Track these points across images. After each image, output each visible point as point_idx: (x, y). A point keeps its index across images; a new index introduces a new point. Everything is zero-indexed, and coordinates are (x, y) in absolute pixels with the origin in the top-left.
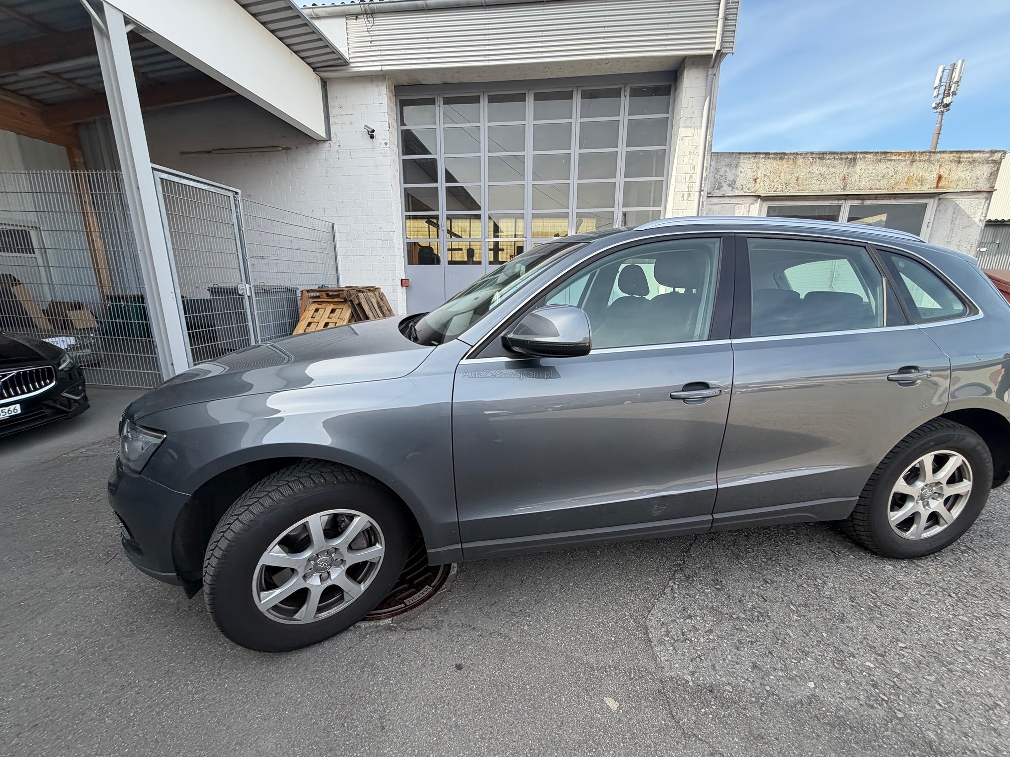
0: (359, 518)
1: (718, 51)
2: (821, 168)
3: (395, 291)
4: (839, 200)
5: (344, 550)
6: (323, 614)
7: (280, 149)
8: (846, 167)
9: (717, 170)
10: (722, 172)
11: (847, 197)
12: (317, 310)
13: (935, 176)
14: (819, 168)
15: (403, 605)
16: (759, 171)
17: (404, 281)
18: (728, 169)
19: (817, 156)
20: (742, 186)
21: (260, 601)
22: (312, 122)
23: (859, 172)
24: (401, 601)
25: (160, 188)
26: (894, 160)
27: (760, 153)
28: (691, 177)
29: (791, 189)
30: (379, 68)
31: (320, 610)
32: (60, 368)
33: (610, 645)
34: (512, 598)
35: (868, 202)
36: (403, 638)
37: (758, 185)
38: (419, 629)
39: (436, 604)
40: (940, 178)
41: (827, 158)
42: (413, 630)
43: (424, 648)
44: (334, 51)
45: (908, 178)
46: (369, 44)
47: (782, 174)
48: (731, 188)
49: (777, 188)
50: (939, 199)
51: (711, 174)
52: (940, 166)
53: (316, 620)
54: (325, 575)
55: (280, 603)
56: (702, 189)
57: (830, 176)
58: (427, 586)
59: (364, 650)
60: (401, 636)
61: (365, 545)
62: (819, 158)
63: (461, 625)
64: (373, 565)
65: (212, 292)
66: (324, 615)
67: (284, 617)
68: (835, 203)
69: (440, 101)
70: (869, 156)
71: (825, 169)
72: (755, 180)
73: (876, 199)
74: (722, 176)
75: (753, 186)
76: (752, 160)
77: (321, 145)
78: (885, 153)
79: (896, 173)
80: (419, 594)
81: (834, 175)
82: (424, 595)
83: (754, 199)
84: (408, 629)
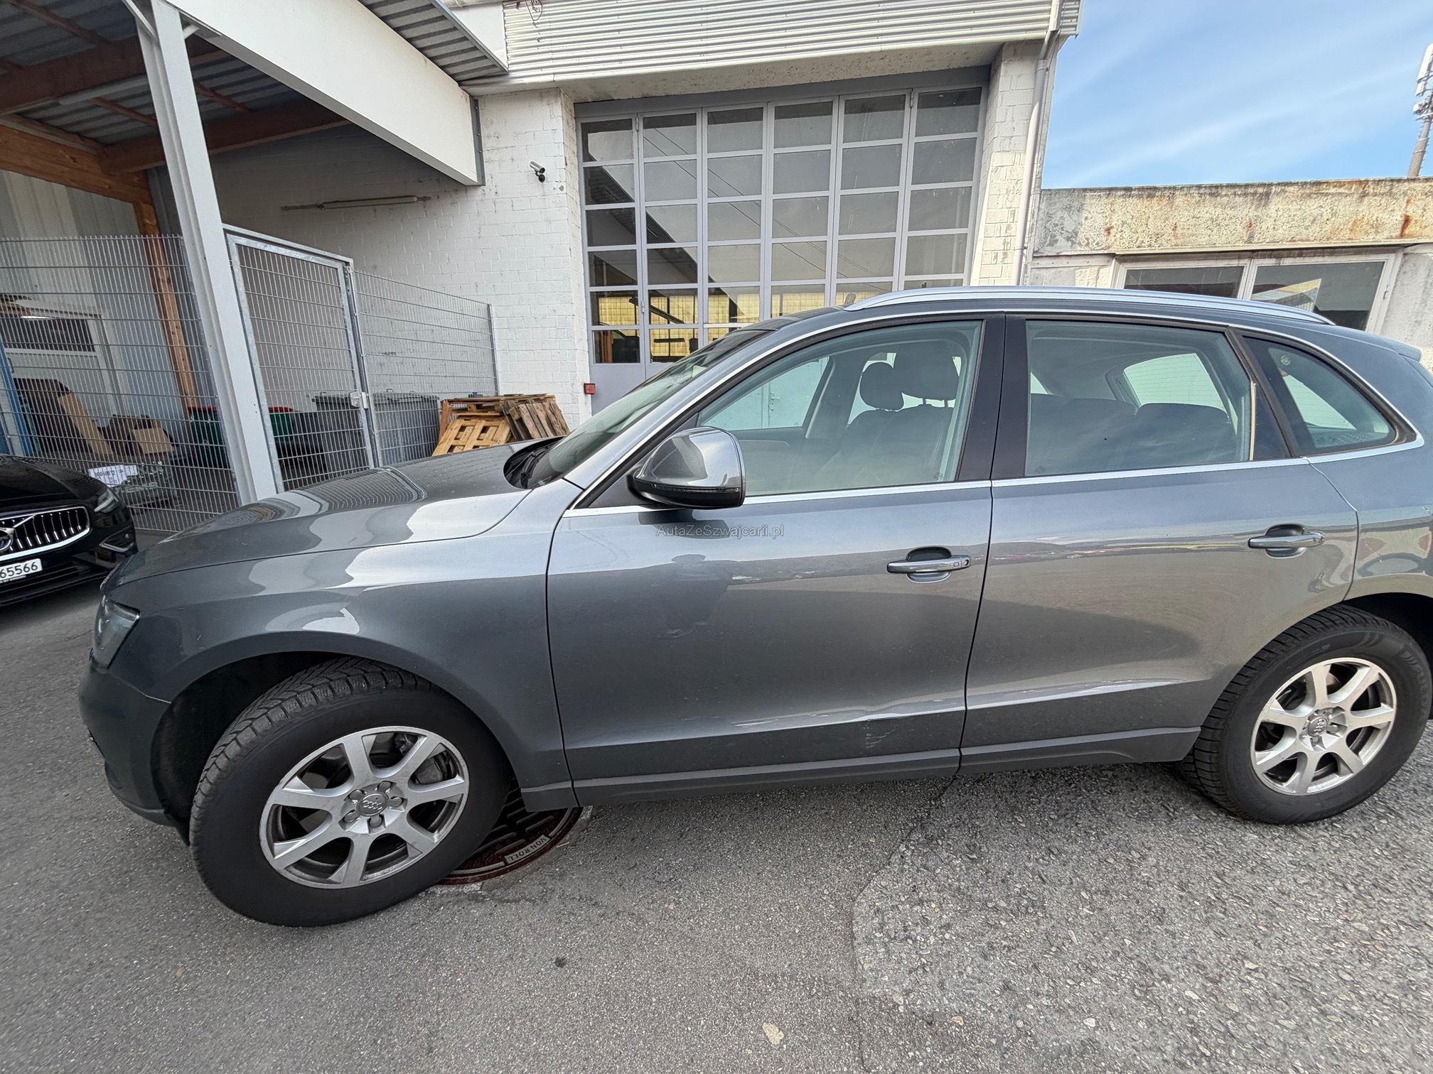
0: (425, 739)
1: (1053, 33)
2: (1212, 209)
3: (575, 401)
4: (1239, 258)
5: (403, 784)
6: (375, 874)
7: (416, 199)
8: (1253, 207)
9: (1049, 216)
10: (1056, 220)
11: (1253, 254)
12: (463, 428)
13: (1398, 218)
14: (1209, 210)
15: (502, 863)
16: (1115, 217)
17: (588, 387)
18: (1066, 215)
19: (1208, 191)
20: (1088, 239)
21: (274, 856)
22: (459, 161)
23: (1274, 215)
24: (501, 858)
25: (236, 258)
26: (1333, 194)
27: (1116, 189)
28: (1008, 227)
29: (1164, 243)
30: (550, 78)
31: (369, 869)
32: (97, 509)
33: (790, 941)
34: (661, 859)
35: (1288, 262)
36: (491, 914)
37: (1112, 238)
38: (517, 901)
39: (550, 863)
40: (1407, 221)
41: (1224, 193)
42: (508, 901)
43: (517, 930)
44: (486, 56)
45: (1355, 223)
46: (535, 42)
47: (1150, 220)
48: (1070, 243)
49: (1143, 242)
50: (1405, 255)
51: (1040, 222)
52: (1408, 202)
53: (362, 883)
54: (376, 819)
55: (307, 856)
56: (1026, 245)
57: (1226, 222)
58: (543, 836)
59: (431, 930)
60: (488, 911)
61: (439, 776)
62: (1211, 195)
63: (578, 898)
64: (453, 806)
65: (318, 403)
66: (377, 876)
67: (313, 878)
68: (1234, 263)
69: (638, 123)
70: (1291, 189)
71: (1219, 210)
72: (1108, 230)
73: (1300, 255)
74: (1057, 225)
75: (1104, 239)
76: (1104, 200)
77: (472, 192)
78: (1318, 183)
79: (1334, 215)
80: (528, 847)
81: (1233, 220)
82: (536, 849)
83: (1106, 259)
84: (501, 901)
